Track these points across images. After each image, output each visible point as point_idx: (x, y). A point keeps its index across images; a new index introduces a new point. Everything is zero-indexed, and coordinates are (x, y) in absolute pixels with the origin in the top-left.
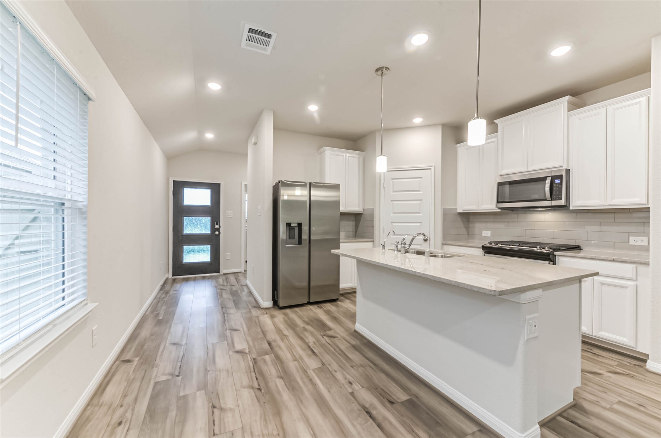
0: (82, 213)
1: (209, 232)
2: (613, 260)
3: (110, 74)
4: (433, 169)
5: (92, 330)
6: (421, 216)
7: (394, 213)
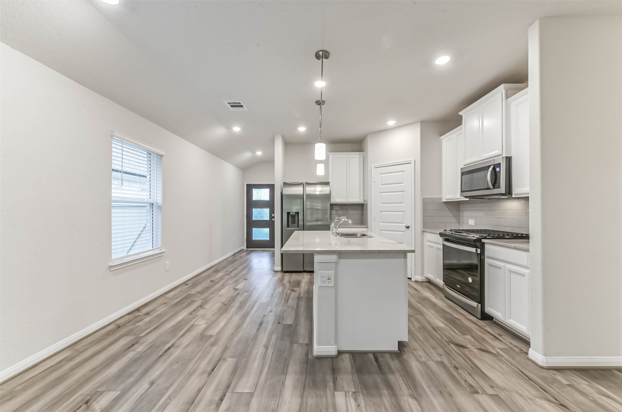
0: (160, 208)
1: (268, 219)
2: (514, 247)
3: (171, 134)
4: (413, 162)
5: (165, 264)
6: (404, 205)
7: (382, 203)
